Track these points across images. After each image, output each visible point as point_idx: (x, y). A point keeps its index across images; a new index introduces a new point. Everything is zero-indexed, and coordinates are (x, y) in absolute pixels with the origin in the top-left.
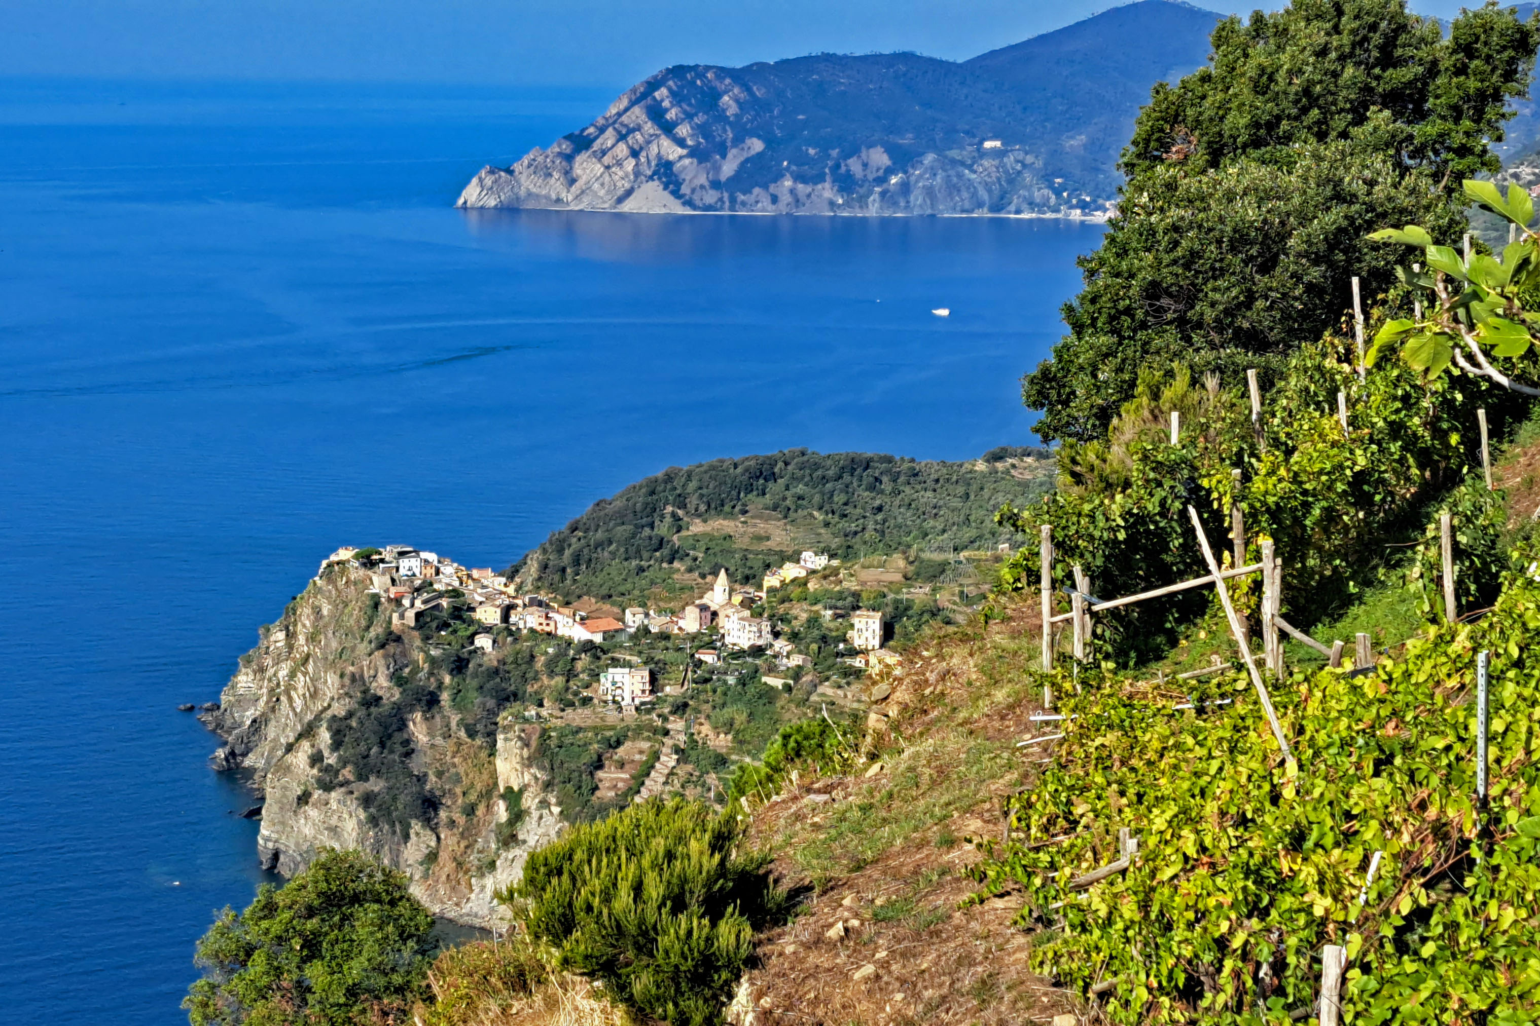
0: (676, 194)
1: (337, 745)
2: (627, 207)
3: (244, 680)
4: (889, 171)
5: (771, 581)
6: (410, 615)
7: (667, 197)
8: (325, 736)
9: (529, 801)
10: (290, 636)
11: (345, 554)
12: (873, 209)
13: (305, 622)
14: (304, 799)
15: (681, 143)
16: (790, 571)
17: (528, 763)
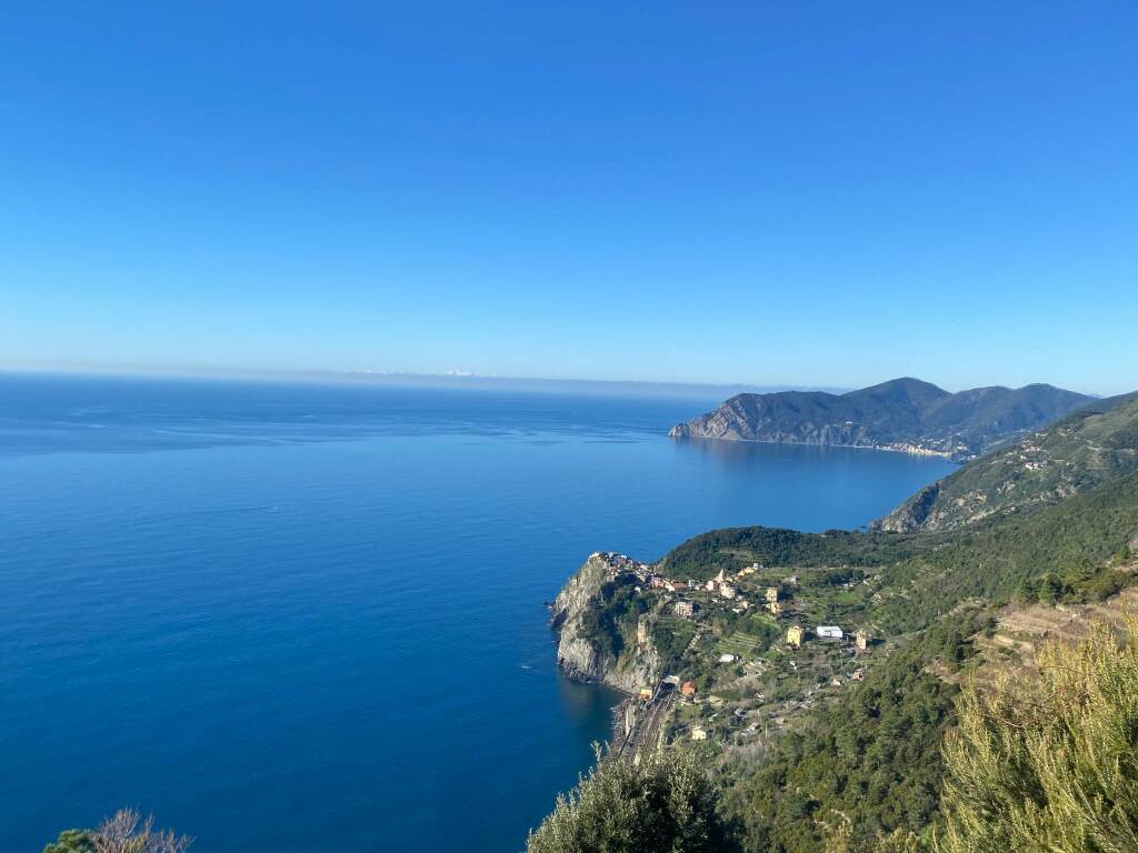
0: (742, 435)
1: (584, 623)
2: (725, 437)
3: (563, 595)
4: (813, 430)
5: (741, 573)
6: (613, 578)
7: (738, 436)
8: (581, 619)
9: (648, 648)
10: (578, 582)
11: (597, 554)
12: (808, 442)
13: (583, 578)
14: (572, 640)
15: (743, 418)
16: (748, 570)
17: (647, 635)
